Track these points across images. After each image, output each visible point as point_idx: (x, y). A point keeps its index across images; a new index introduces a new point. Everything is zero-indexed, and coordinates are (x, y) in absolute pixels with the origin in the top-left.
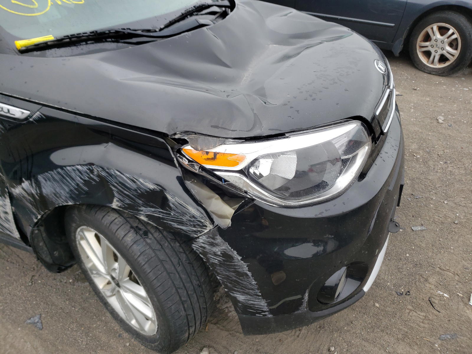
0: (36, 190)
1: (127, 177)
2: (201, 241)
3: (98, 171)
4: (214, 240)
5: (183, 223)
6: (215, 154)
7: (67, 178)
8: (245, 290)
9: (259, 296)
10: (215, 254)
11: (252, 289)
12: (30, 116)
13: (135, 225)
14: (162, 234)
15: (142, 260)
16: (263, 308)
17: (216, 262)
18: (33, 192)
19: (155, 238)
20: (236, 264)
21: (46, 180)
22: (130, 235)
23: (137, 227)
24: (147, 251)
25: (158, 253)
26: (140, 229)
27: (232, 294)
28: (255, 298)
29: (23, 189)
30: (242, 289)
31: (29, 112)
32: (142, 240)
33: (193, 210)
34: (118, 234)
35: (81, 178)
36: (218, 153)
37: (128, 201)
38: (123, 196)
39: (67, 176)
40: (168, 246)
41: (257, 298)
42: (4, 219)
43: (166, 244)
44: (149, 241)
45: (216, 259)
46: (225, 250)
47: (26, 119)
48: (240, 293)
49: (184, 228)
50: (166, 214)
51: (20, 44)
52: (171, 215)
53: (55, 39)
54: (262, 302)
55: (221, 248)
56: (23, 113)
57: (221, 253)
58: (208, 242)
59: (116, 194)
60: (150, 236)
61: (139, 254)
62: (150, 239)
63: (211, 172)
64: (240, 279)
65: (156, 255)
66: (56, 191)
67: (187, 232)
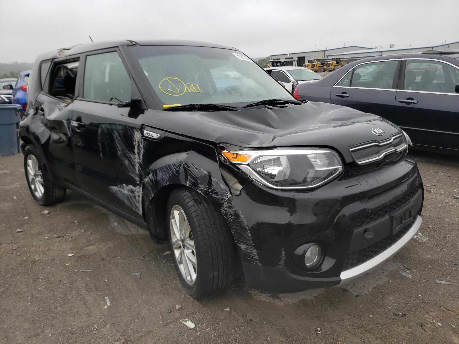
0: (155, 178)
1: (195, 167)
2: (225, 206)
3: (183, 165)
4: (231, 204)
5: (217, 194)
6: (237, 154)
7: (169, 170)
8: (245, 241)
9: (252, 246)
10: (231, 215)
11: (249, 240)
12: (160, 137)
13: (196, 198)
14: (209, 206)
15: (194, 215)
16: (255, 257)
17: (231, 220)
18: (153, 179)
19: (204, 206)
20: (241, 220)
21: (160, 172)
22: (192, 202)
23: (197, 199)
24: (198, 211)
25: (203, 214)
26: (198, 201)
27: (238, 244)
28: (251, 247)
29: (149, 178)
30: (243, 240)
31: (160, 135)
32: (197, 205)
33: (223, 186)
34: (188, 205)
35: (175, 169)
36: (238, 154)
37: (193, 181)
38: (192, 178)
39: (169, 168)
40: (210, 212)
41: (252, 248)
42: (137, 200)
43: (210, 211)
44: (200, 207)
45: (231, 218)
46: (235, 211)
47: (158, 138)
48: (242, 243)
49: (217, 197)
50: (210, 188)
51: (165, 106)
52: (212, 189)
53: (182, 106)
54: (254, 251)
55: (234, 209)
56: (157, 135)
57: (234, 213)
58: (228, 206)
59: (189, 177)
60: (202, 205)
61: (193, 211)
62: (202, 206)
63: (234, 165)
64: (242, 232)
65: (202, 214)
66: (163, 177)
67: (218, 200)
